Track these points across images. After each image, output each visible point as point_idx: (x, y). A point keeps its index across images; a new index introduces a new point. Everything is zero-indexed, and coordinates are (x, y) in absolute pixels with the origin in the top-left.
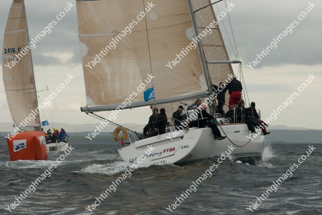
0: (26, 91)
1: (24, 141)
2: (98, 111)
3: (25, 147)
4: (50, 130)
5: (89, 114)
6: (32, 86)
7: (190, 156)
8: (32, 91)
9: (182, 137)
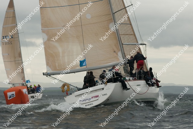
0: (16, 62)
1: (14, 93)
2: (53, 75)
3: (15, 96)
4: (31, 86)
5: (48, 76)
6: (20, 59)
7: (108, 100)
8: (20, 62)
9: (103, 89)
